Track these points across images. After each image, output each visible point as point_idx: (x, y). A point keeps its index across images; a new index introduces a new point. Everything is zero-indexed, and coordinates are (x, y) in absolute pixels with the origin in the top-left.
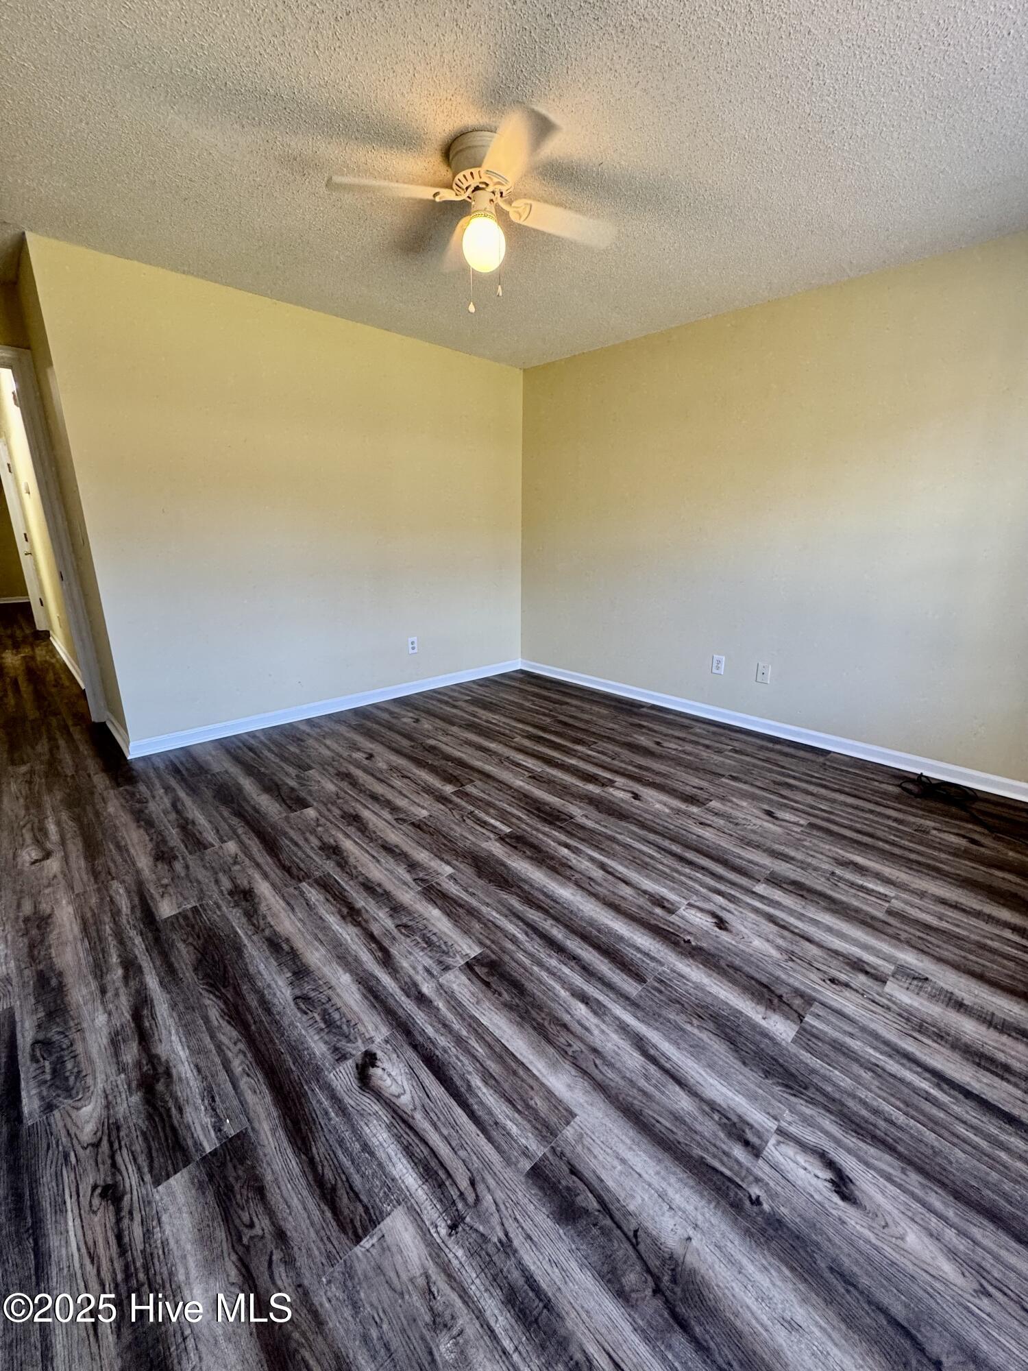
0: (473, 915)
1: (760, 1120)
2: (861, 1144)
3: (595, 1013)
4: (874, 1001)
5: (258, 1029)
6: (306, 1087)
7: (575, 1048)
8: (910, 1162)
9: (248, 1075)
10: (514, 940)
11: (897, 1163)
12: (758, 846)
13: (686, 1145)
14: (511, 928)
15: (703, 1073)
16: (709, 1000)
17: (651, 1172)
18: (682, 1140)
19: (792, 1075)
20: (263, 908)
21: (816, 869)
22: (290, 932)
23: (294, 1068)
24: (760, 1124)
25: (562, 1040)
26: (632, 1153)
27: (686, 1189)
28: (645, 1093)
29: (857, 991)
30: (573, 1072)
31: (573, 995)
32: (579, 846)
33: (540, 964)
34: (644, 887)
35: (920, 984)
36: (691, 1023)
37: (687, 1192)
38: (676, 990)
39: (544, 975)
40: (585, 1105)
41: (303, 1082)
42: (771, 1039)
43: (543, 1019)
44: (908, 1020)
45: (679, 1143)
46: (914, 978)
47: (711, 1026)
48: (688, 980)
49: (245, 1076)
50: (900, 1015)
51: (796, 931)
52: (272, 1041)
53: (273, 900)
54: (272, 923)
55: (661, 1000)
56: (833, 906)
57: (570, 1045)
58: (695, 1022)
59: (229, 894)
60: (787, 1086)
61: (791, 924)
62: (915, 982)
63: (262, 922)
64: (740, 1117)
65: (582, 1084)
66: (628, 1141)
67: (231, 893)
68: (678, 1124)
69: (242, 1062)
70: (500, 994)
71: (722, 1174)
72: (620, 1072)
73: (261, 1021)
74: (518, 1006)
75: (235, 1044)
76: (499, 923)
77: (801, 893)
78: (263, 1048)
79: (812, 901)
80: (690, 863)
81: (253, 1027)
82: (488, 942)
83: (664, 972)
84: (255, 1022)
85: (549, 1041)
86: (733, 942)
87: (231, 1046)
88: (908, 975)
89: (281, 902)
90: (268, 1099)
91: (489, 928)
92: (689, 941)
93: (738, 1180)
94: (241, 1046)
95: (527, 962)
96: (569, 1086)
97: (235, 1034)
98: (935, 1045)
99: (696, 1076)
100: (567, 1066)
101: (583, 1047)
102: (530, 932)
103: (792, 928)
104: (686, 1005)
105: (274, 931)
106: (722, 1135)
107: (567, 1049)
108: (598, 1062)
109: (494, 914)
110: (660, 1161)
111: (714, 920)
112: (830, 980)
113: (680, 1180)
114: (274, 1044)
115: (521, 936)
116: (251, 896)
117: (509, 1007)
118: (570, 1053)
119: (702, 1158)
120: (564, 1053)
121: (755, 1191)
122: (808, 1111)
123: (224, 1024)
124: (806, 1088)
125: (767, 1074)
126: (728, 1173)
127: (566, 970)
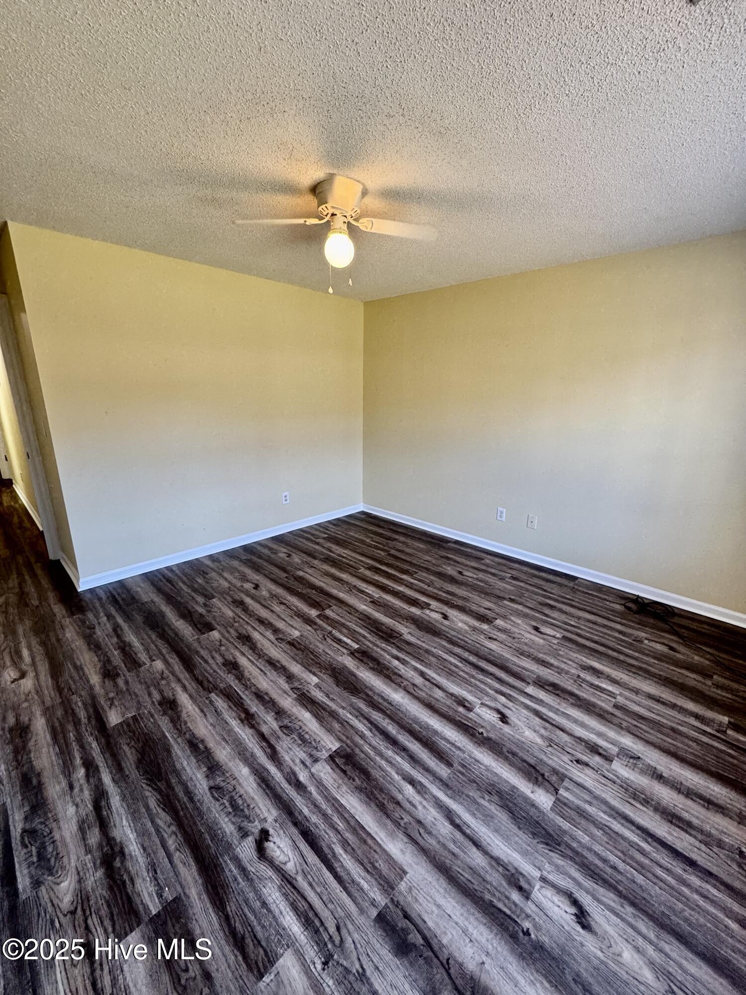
0: (334, 717)
1: (529, 871)
2: (595, 886)
3: (419, 792)
4: (604, 777)
5: (185, 814)
6: (220, 859)
7: (406, 820)
8: (625, 898)
9: (180, 852)
10: (363, 736)
11: (616, 898)
12: (529, 656)
13: (481, 892)
14: (361, 726)
15: (492, 836)
16: (495, 779)
17: (458, 914)
18: (476, 888)
19: (550, 835)
20: (184, 715)
21: (567, 673)
22: (205, 735)
23: (212, 845)
24: (529, 874)
25: (397, 815)
26: (445, 900)
27: (481, 926)
28: (454, 854)
29: (593, 769)
30: (406, 840)
31: (404, 779)
32: (406, 658)
33: (381, 755)
34: (451, 691)
35: (635, 762)
36: (483, 798)
37: (482, 928)
38: (473, 772)
39: (383, 763)
40: (413, 864)
41: (218, 855)
42: (537, 808)
43: (384, 799)
44: (626, 790)
45: (476, 890)
46: (631, 757)
47: (496, 798)
48: (481, 764)
49: (178, 852)
50: (621, 786)
51: (554, 723)
52: (195, 823)
53: (190, 708)
54: (191, 728)
55: (464, 781)
56: (579, 703)
57: (402, 819)
58: (487, 797)
59: (159, 705)
60: (547, 844)
61: (550, 718)
62: (631, 760)
63: (183, 727)
64: (516, 869)
65: (410, 848)
66: (442, 891)
67: (160, 704)
68: (475, 876)
69: (175, 841)
70: (354, 780)
71: (505, 913)
72: (437, 838)
73: (187, 808)
74: (366, 789)
75: (169, 827)
76: (351, 722)
77: (557, 692)
78: (189, 830)
79: (564, 699)
80: (482, 670)
81: (181, 813)
82: (344, 738)
83: (465, 758)
84: (182, 809)
85: (388, 816)
86: (512, 733)
87: (166, 829)
88: (627, 755)
89: (197, 709)
90: (194, 868)
91: (345, 727)
92: (482, 733)
93: (515, 917)
94: (173, 828)
95: (372, 753)
96: (402, 850)
97: (168, 818)
98: (644, 809)
99: (488, 840)
100: (401, 835)
101: (411, 819)
102: (374, 730)
103: (551, 721)
104: (480, 784)
105: (193, 734)
106: (504, 883)
107: (400, 821)
108: (422, 831)
109: (348, 715)
110: (463, 905)
111: (499, 716)
112: (576, 761)
113: (477, 919)
114: (197, 825)
115: (367, 733)
116: (175, 705)
117: (359, 789)
118: (402, 824)
119: (491, 901)
120: (397, 824)
121: (526, 925)
122: (560, 862)
123: (160, 811)
124: (559, 845)
125: (534, 835)
126: (508, 912)
127: (399, 759)
